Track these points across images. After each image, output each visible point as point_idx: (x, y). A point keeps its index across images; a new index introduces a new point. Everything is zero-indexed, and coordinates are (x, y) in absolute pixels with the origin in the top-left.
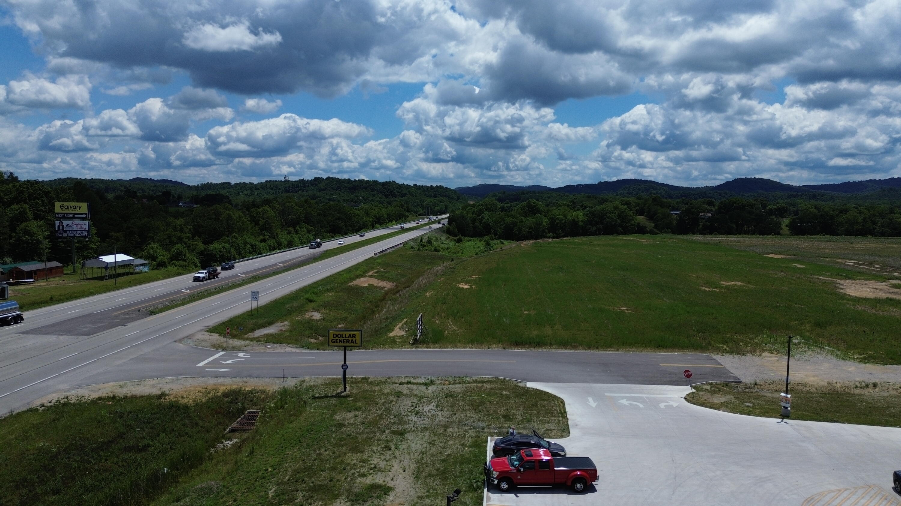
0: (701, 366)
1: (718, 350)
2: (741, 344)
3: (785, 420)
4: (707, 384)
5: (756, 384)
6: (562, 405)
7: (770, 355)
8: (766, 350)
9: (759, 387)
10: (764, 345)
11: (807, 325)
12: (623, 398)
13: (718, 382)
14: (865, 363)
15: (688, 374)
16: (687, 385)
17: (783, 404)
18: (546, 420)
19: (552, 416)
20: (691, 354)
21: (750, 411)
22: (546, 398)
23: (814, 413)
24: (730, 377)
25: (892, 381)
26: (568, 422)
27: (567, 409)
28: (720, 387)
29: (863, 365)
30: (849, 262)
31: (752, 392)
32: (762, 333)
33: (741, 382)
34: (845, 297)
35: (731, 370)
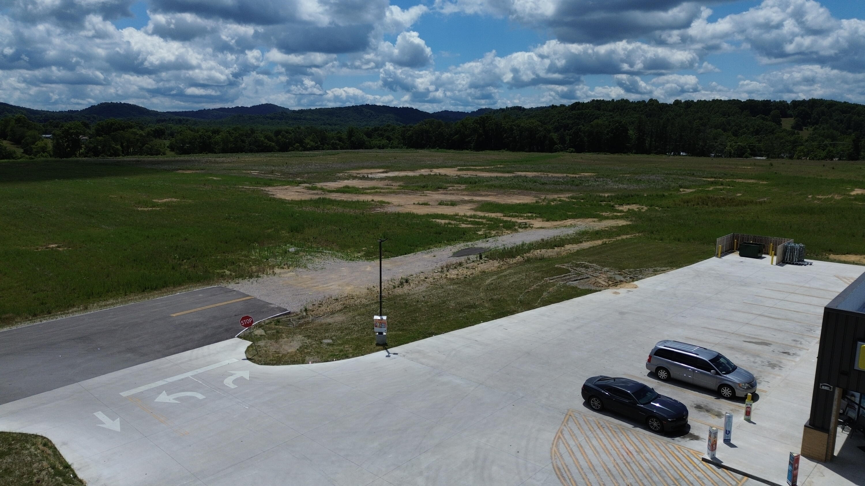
0: (226, 303)
1: (224, 277)
2: (241, 264)
4: (255, 328)
5: (306, 310)
7: (283, 271)
8: (274, 266)
9: (312, 313)
10: (265, 260)
12: (159, 391)
13: (267, 320)
14: (372, 260)
16: (234, 337)
20: (198, 290)
24: (274, 310)
25: (413, 274)
27: (67, 457)
28: (274, 326)
30: (254, 173)
31: (308, 323)
32: (253, 247)
33: (289, 313)
35: (267, 300)
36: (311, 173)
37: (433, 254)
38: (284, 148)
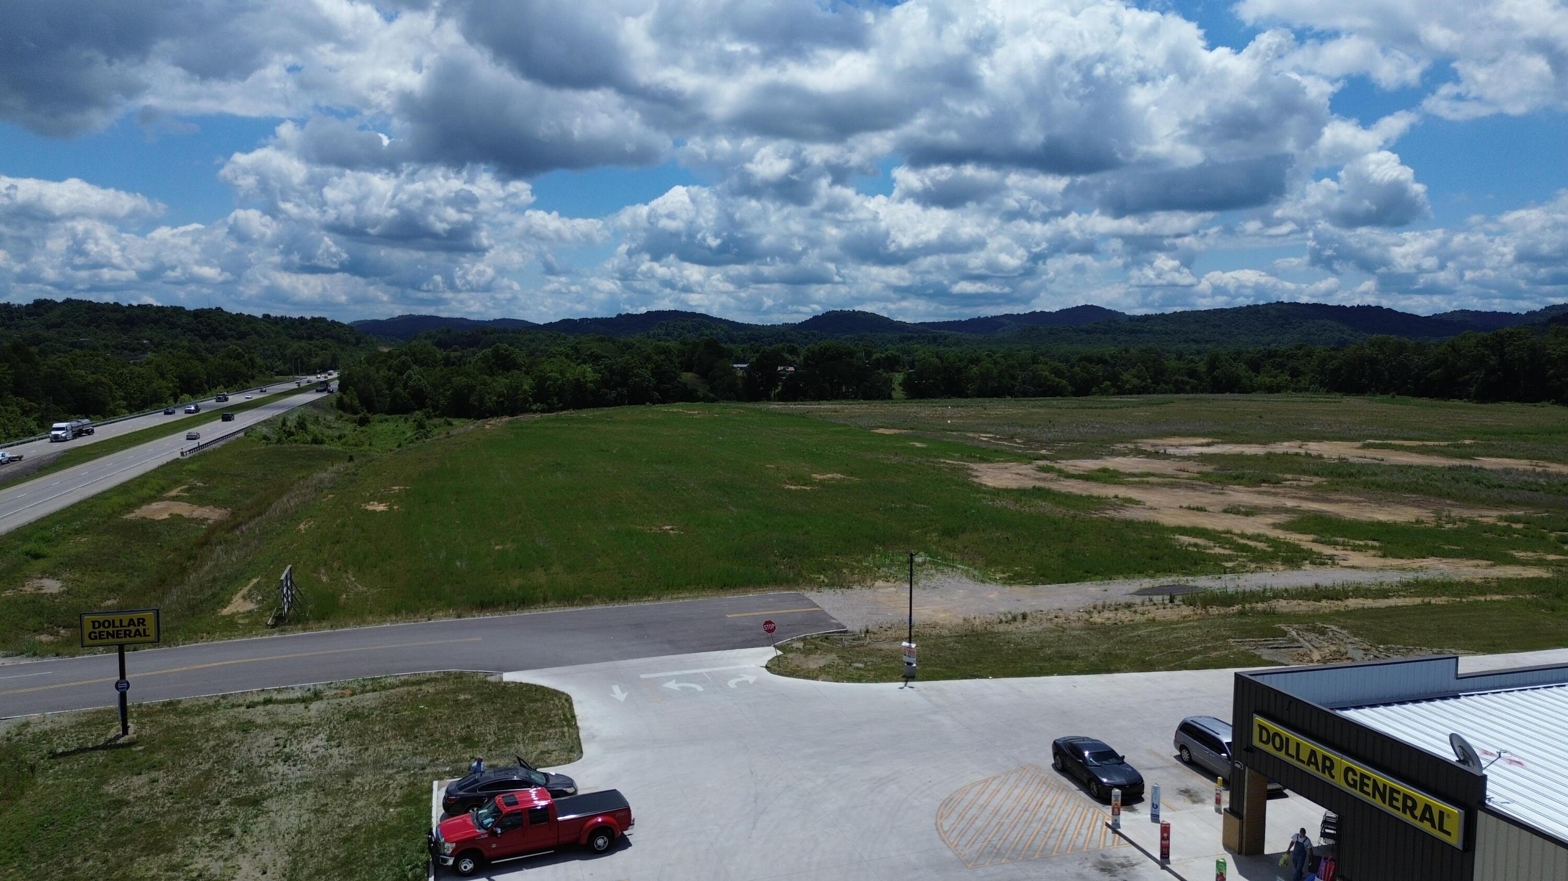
0: (788, 611)
1: (813, 584)
2: (845, 571)
3: (910, 684)
4: (798, 640)
5: (867, 632)
6: (567, 705)
7: (886, 584)
8: (880, 578)
9: (872, 636)
10: (876, 569)
11: (934, 534)
12: (669, 679)
13: (814, 634)
14: (1010, 585)
15: (769, 626)
16: (769, 645)
17: (906, 659)
18: (539, 735)
19: (551, 727)
20: (773, 594)
21: (861, 675)
22: (539, 697)
23: (947, 667)
24: (831, 626)
25: (1045, 609)
26: (578, 733)
27: (578, 710)
28: (818, 642)
29: (1008, 588)
30: (984, 437)
31: (863, 645)
32: (873, 551)
33: (846, 632)
34: (980, 489)
35: (833, 614)
36: (1073, 441)
37: (1104, 588)
38: (1082, 389)
